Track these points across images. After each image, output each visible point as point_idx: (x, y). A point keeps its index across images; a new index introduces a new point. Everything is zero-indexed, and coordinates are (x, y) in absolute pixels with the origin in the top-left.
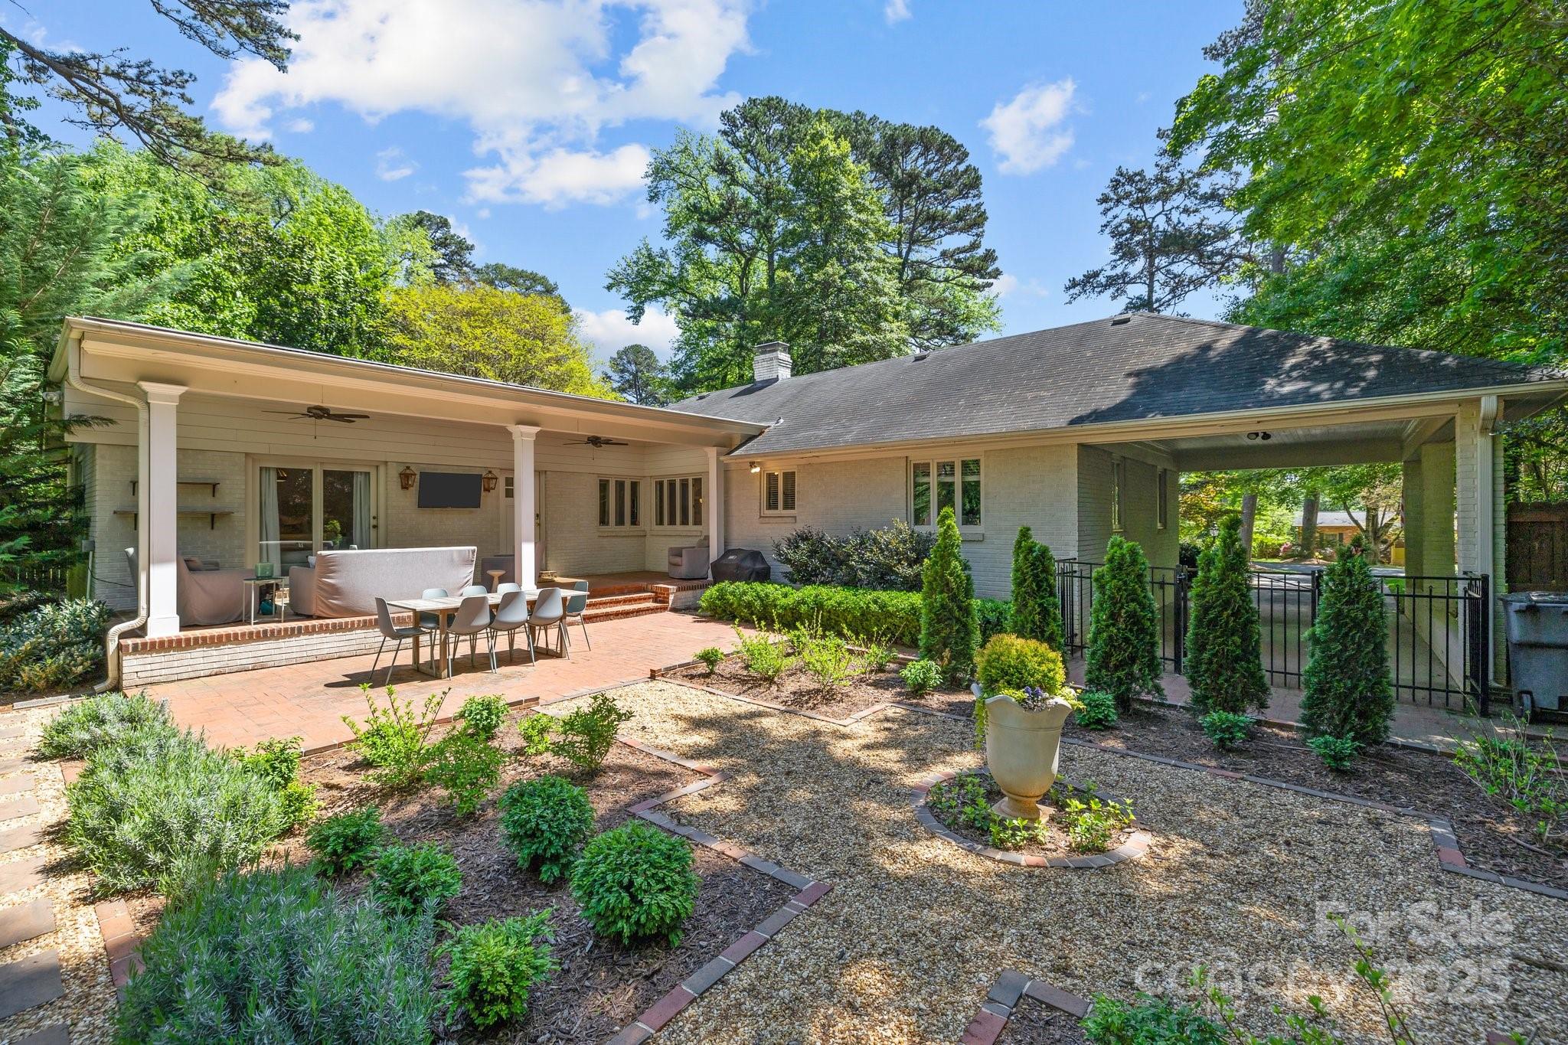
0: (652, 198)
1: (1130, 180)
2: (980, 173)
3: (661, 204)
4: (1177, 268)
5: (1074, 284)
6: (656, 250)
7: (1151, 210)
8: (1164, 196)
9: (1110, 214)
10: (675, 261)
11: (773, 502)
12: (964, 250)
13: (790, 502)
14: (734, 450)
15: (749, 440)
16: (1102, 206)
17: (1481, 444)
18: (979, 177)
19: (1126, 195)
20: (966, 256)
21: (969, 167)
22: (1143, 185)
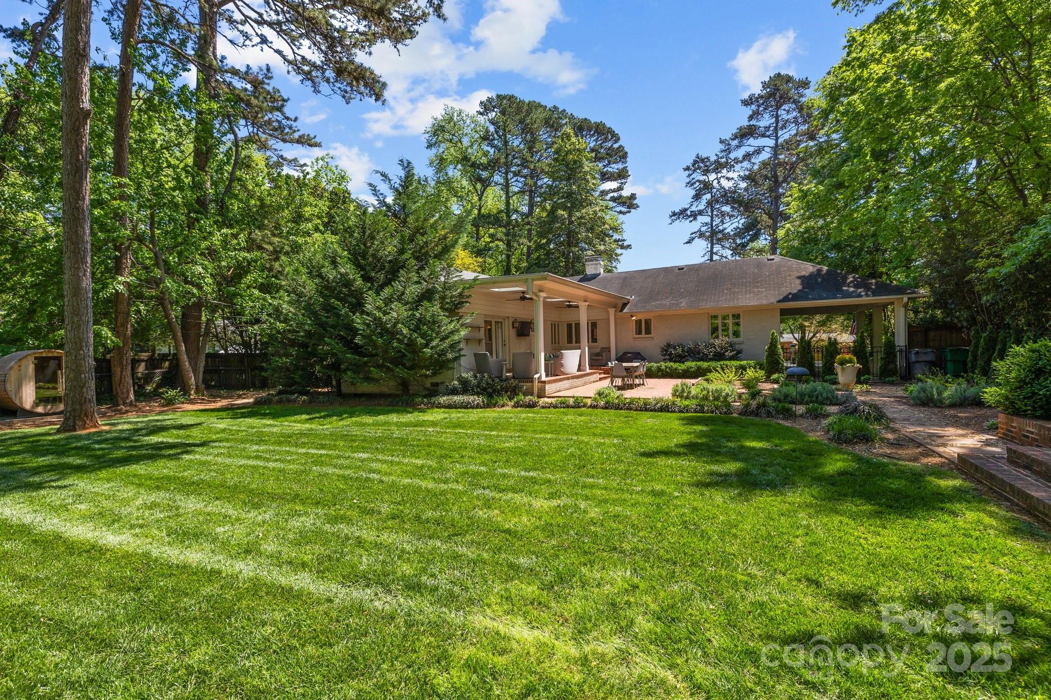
0: (428, 147)
1: (703, 161)
2: (626, 150)
3: (433, 150)
5: (674, 214)
6: (423, 178)
7: (712, 176)
8: (717, 170)
9: (692, 176)
11: (639, 332)
12: (614, 191)
13: (648, 331)
14: (621, 310)
15: (625, 305)
16: (687, 173)
17: (902, 310)
18: (626, 153)
19: (699, 168)
20: (615, 194)
21: (620, 146)
22: (708, 164)
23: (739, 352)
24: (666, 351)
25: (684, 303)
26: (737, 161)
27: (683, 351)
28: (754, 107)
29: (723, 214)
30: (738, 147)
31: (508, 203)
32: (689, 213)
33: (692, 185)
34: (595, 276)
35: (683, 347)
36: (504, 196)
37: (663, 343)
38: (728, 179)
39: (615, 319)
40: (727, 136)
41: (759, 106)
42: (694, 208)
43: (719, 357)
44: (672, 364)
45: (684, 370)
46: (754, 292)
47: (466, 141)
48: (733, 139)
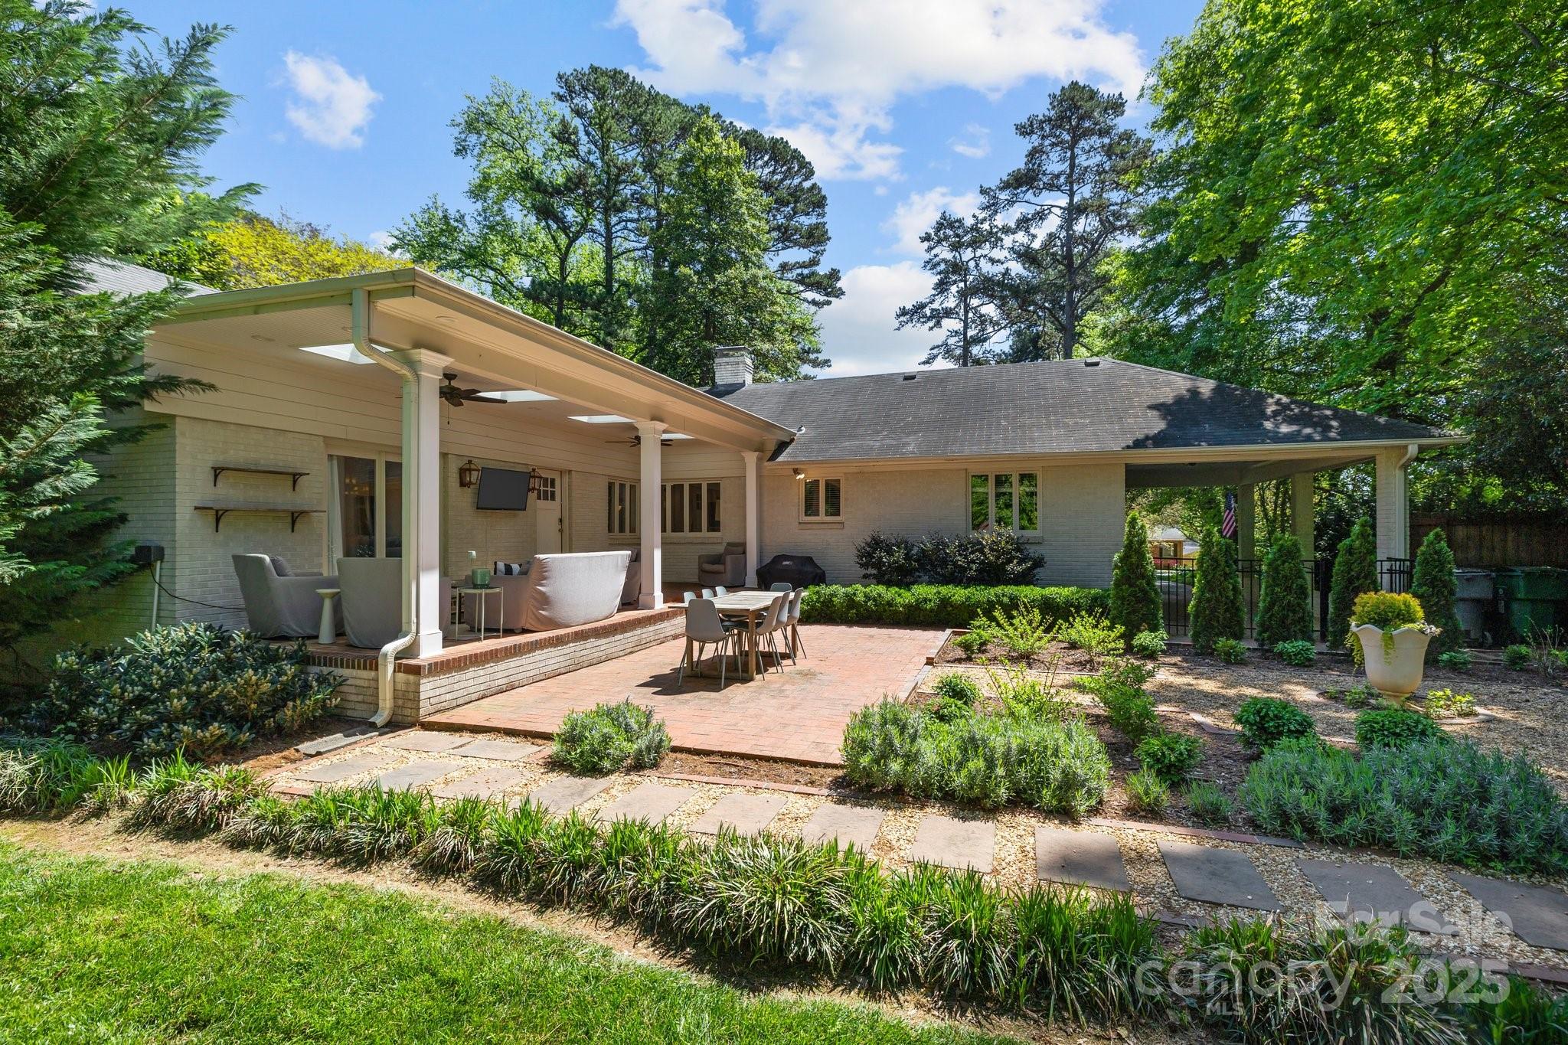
0: (458, 152)
1: (951, 226)
2: (823, 193)
3: (470, 160)
4: (984, 310)
5: (903, 312)
6: (452, 213)
7: (967, 254)
8: (975, 244)
9: (934, 252)
10: (473, 227)
11: (811, 508)
12: (803, 266)
13: (834, 507)
14: (774, 457)
15: (782, 446)
16: (926, 245)
17: (1399, 474)
18: (824, 197)
19: (946, 238)
20: (806, 271)
21: (814, 185)
22: (960, 231)
23: (1039, 563)
24: (870, 555)
25: (912, 445)
26: (1006, 230)
27: (908, 557)
28: (1035, 140)
29: (983, 320)
30: (1011, 203)
31: (609, 270)
32: (928, 311)
33: (934, 266)
34: (732, 389)
35: (908, 548)
36: (602, 255)
37: (862, 538)
38: (993, 261)
39: (760, 477)
40: (993, 183)
41: (1043, 137)
42: (936, 306)
43: (991, 575)
44: (881, 589)
45: (909, 607)
46: (1066, 425)
47: (535, 150)
48: (1002, 189)
